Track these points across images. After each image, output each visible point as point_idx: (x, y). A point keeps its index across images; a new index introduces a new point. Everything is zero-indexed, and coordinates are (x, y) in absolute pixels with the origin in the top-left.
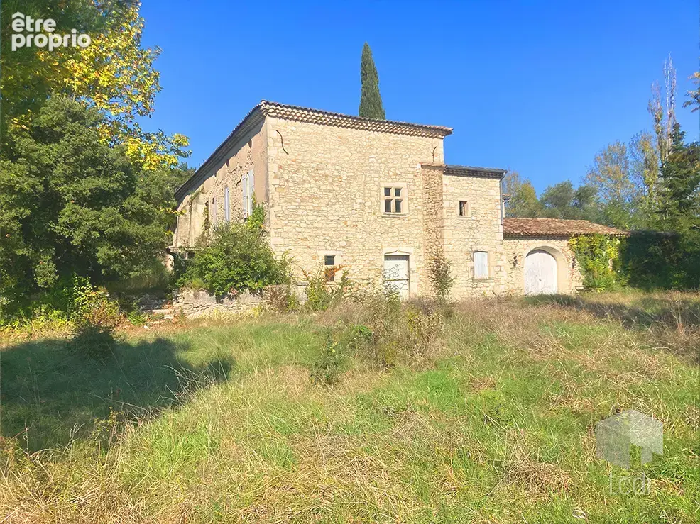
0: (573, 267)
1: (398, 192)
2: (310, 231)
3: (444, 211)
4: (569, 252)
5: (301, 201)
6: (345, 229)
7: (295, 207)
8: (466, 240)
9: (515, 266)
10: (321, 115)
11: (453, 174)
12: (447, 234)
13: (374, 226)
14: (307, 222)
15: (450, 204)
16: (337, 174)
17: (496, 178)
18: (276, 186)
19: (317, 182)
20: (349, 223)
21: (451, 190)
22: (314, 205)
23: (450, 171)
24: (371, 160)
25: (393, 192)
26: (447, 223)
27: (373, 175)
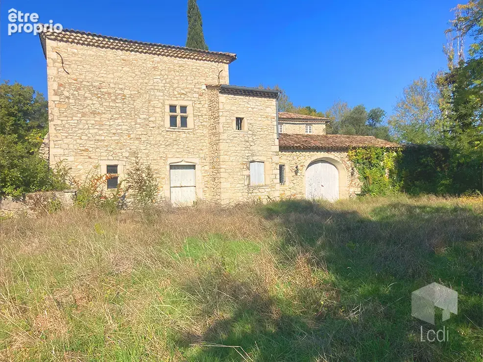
0: (352, 175)
1: (184, 109)
2: (92, 143)
3: (221, 125)
4: (348, 163)
5: (82, 116)
6: (128, 141)
7: (76, 121)
8: (243, 152)
9: (296, 174)
10: (101, 39)
11: (229, 93)
12: (223, 146)
13: (158, 139)
14: (89, 135)
15: (226, 120)
16: (121, 92)
17: (273, 97)
18: (56, 102)
19: (99, 99)
20: (132, 136)
21: (228, 107)
22: (96, 119)
23: (224, 90)
24: (155, 80)
25: (178, 110)
26: (223, 136)
27: (158, 94)
